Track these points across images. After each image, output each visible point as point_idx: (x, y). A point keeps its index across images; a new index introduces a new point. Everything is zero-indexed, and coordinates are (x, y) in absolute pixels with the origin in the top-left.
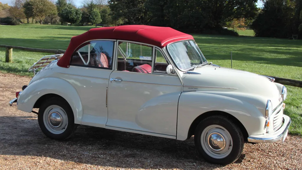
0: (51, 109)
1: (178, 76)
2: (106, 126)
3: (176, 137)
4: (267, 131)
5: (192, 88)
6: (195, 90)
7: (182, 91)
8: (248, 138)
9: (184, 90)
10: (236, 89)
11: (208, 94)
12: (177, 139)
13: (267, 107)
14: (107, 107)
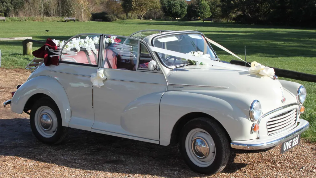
0: (43, 110)
1: (163, 73)
2: (92, 128)
3: (159, 142)
4: (258, 137)
5: (177, 87)
6: (180, 89)
7: (166, 90)
8: (231, 144)
9: (168, 89)
10: (227, 88)
11: (192, 93)
12: (161, 144)
13: (251, 107)
14: (93, 108)
